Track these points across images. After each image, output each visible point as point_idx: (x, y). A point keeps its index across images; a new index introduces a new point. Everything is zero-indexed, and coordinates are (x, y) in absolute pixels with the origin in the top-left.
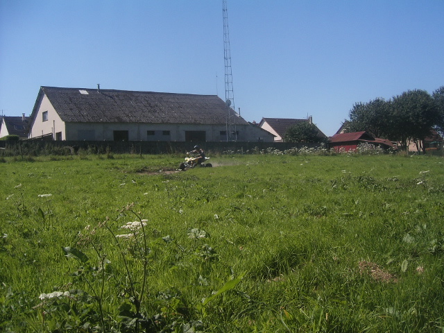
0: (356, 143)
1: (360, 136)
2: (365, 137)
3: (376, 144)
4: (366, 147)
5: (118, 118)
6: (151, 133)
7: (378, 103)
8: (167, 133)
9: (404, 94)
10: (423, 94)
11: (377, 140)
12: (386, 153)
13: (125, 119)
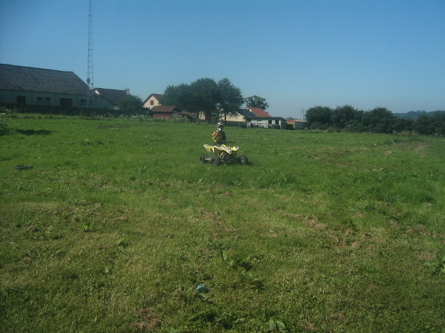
0: (171, 113)
1: (172, 109)
2: (176, 110)
3: (184, 115)
4: (177, 117)
5: (19, 87)
6: (39, 99)
7: (183, 87)
8: (49, 99)
9: (198, 81)
10: (212, 82)
11: (183, 112)
12: (191, 122)
13: (24, 88)
